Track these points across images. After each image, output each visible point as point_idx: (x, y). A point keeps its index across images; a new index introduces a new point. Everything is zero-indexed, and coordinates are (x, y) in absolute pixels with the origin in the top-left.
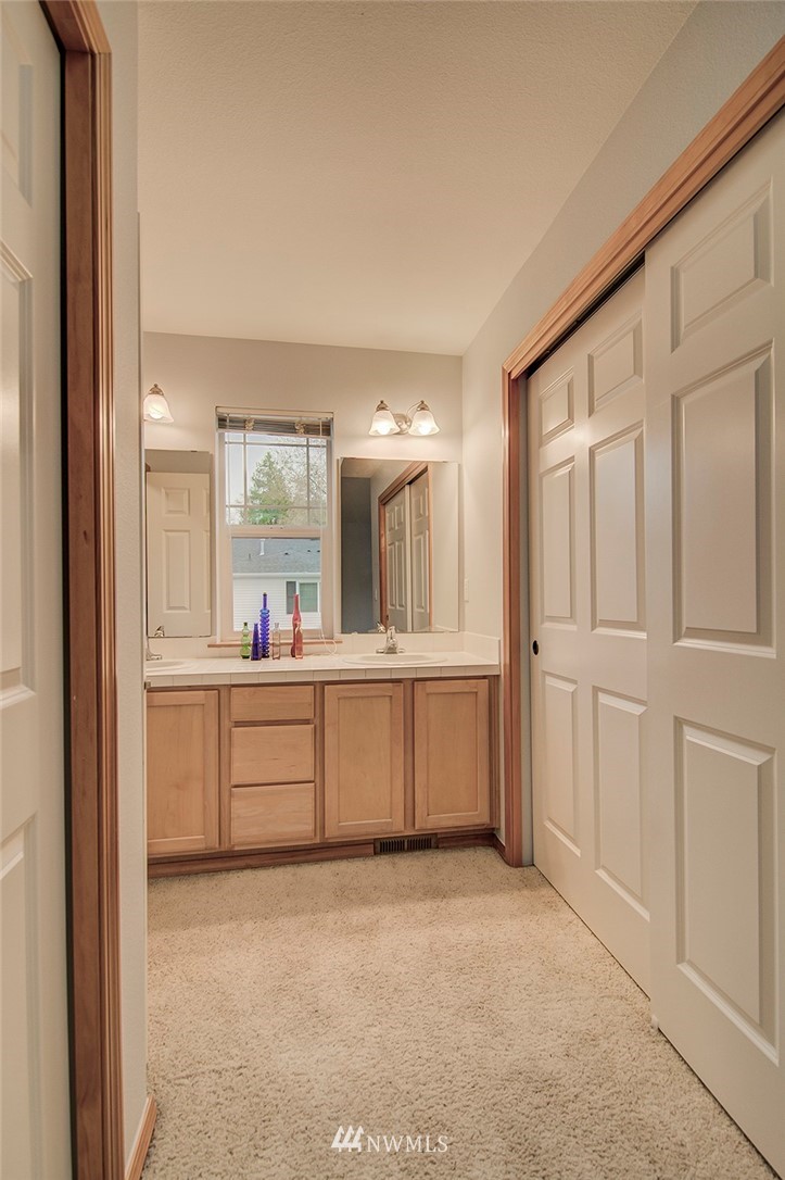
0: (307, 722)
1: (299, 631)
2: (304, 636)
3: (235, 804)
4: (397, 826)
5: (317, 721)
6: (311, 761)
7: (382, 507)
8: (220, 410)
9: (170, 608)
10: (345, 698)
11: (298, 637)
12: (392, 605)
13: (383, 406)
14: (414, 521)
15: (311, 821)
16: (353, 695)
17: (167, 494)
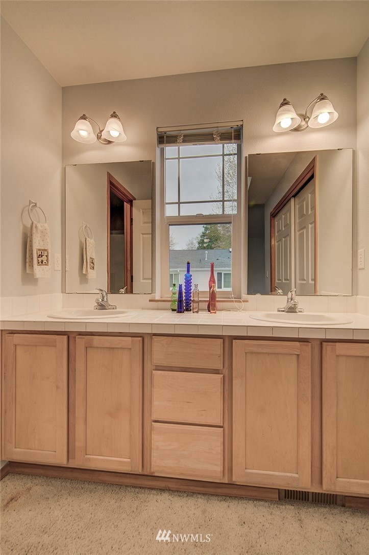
0: (216, 372)
1: (213, 292)
2: (217, 296)
3: (155, 437)
4: (304, 482)
5: (226, 372)
6: (219, 407)
7: (272, 218)
8: (160, 130)
9: (144, 279)
10: (252, 353)
11: (213, 295)
12: (279, 280)
13: (285, 102)
14: (297, 221)
15: (220, 463)
16: (260, 350)
17: (143, 212)
